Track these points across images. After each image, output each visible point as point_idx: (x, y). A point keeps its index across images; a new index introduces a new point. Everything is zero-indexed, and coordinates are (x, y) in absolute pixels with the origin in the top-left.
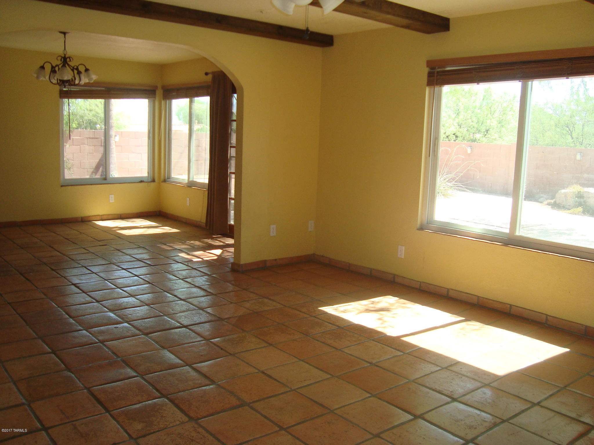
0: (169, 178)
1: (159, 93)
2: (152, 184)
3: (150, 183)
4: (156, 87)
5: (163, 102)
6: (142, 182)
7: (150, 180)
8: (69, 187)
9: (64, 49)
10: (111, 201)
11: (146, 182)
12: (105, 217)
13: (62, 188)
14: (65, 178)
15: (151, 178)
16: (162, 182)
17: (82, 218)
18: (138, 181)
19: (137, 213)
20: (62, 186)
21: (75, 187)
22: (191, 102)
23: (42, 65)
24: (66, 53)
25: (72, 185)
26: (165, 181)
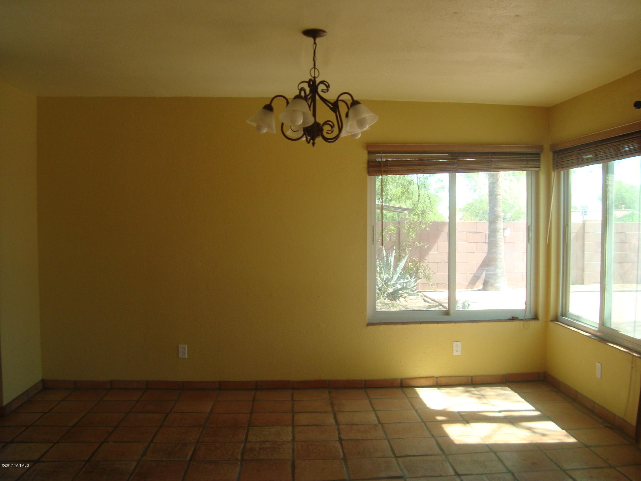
0: (564, 315)
1: (546, 158)
2: (533, 323)
3: (528, 322)
4: (541, 148)
5: (554, 175)
6: (513, 319)
7: (529, 316)
8: (382, 327)
9: (313, 66)
10: (455, 353)
11: (522, 320)
12: (443, 381)
13: (368, 328)
14: (377, 310)
15: (531, 313)
16: (552, 321)
17: (402, 380)
18: (507, 318)
19: (503, 376)
20: (369, 324)
21: (392, 327)
22: (606, 171)
23: (268, 103)
24: (316, 76)
25: (385, 324)
26: (556, 319)
